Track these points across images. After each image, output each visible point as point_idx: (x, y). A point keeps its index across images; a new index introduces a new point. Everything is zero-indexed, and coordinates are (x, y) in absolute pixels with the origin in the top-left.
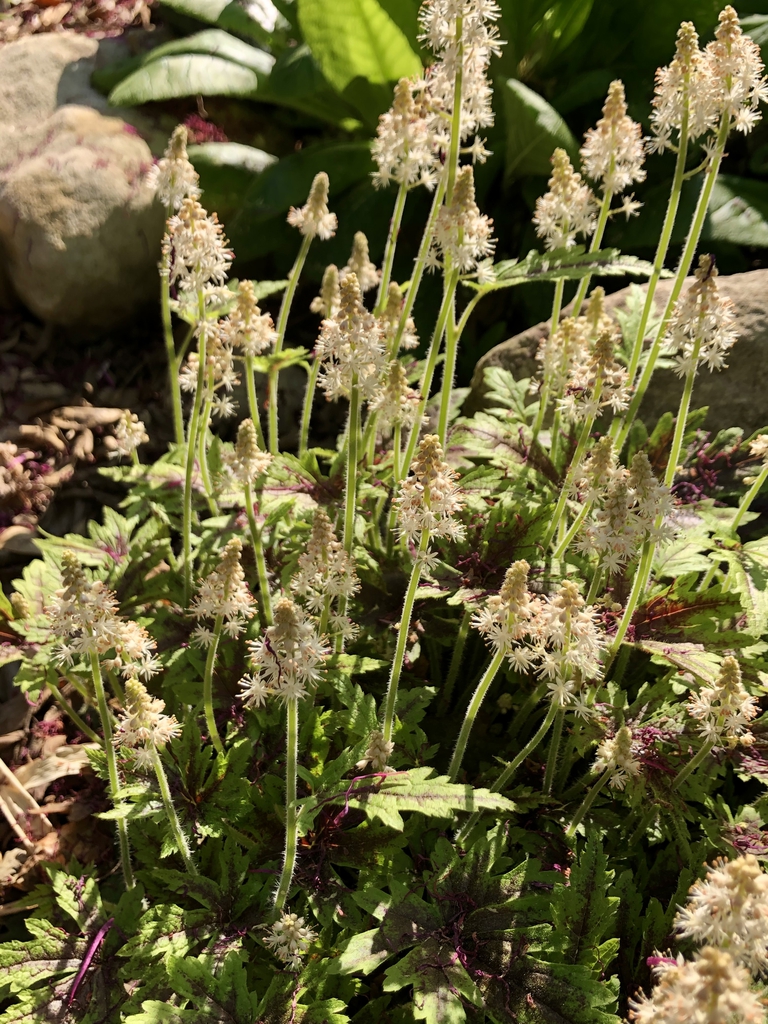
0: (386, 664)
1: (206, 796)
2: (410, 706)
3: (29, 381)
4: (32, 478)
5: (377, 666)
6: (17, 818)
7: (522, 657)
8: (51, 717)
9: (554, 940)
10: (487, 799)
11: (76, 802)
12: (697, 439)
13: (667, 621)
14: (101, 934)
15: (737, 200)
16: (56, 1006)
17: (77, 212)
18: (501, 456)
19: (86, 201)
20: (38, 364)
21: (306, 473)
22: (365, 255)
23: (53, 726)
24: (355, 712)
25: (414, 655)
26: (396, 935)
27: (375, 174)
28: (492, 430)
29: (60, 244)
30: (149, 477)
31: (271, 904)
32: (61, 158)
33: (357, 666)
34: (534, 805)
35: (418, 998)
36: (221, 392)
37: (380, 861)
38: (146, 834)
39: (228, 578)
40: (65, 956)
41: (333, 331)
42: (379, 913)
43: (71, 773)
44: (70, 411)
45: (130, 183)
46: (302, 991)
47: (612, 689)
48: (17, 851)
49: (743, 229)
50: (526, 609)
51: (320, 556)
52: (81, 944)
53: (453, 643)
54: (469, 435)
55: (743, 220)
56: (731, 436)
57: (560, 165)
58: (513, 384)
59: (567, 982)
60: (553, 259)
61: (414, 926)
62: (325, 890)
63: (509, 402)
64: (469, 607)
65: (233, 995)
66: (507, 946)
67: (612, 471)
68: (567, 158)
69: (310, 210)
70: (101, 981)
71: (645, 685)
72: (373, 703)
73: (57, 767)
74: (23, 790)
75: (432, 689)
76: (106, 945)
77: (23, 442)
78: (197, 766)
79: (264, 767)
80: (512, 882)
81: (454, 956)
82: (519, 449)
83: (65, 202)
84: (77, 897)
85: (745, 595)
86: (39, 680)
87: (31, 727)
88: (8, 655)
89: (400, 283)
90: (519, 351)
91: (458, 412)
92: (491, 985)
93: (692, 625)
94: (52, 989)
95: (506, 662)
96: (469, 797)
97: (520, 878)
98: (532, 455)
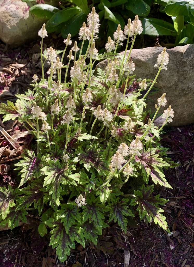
0: (80, 119)
1: (52, 138)
2: (84, 125)
3: (3, 57)
4: (7, 79)
5: (79, 119)
6: (13, 144)
7: (99, 118)
8: (17, 127)
9: (103, 158)
10: (95, 137)
11: (24, 141)
12: (134, 80)
13: (124, 112)
14: (35, 159)
15: (151, 25)
16: (30, 169)
17: (13, 20)
18: (99, 85)
19: (14, 18)
20: (5, 53)
21: (67, 87)
22: (77, 45)
23: (17, 128)
24: (75, 126)
25: (84, 117)
26: (81, 157)
27: (79, 37)
28: (98, 80)
29: (10, 28)
30: (39, 86)
31: (63, 154)
32: (9, 7)
33: (75, 119)
34: (103, 141)
35: (84, 164)
36: (54, 75)
37: (79, 148)
38: (41, 145)
39: (56, 105)
40: (30, 162)
41: (73, 70)
42: (79, 155)
43: (23, 136)
44: (13, 65)
45: (24, 13)
46: (68, 165)
47: (116, 123)
48: (14, 150)
49: (152, 32)
50: (100, 112)
51: (70, 102)
52: (33, 160)
53: (91, 115)
54: (94, 81)
55: (152, 30)
56: (140, 80)
57: (109, 39)
58: (102, 72)
59: (105, 163)
60: (108, 54)
61: (84, 156)
62: (70, 152)
63: (101, 75)
64: (93, 110)
65: (58, 165)
66: (97, 158)
67: (115, 90)
68: (111, 38)
69: (67, 40)
70: (36, 166)
71: (121, 122)
72: (78, 125)
73: (20, 136)
74: (14, 139)
75: (87, 123)
76: (36, 161)
77: (4, 71)
78: (51, 134)
79: (61, 134)
80: (98, 150)
81: (90, 160)
82: (102, 84)
83: (10, 18)
84: (31, 154)
85: (135, 109)
86: (22, 120)
87: (13, 129)
88: (16, 116)
89: (83, 55)
90: (104, 64)
91: (93, 74)
92: (95, 164)
93: (128, 113)
94: (29, 167)
95: (97, 119)
96: (92, 137)
97: (99, 150)
98: (104, 85)
